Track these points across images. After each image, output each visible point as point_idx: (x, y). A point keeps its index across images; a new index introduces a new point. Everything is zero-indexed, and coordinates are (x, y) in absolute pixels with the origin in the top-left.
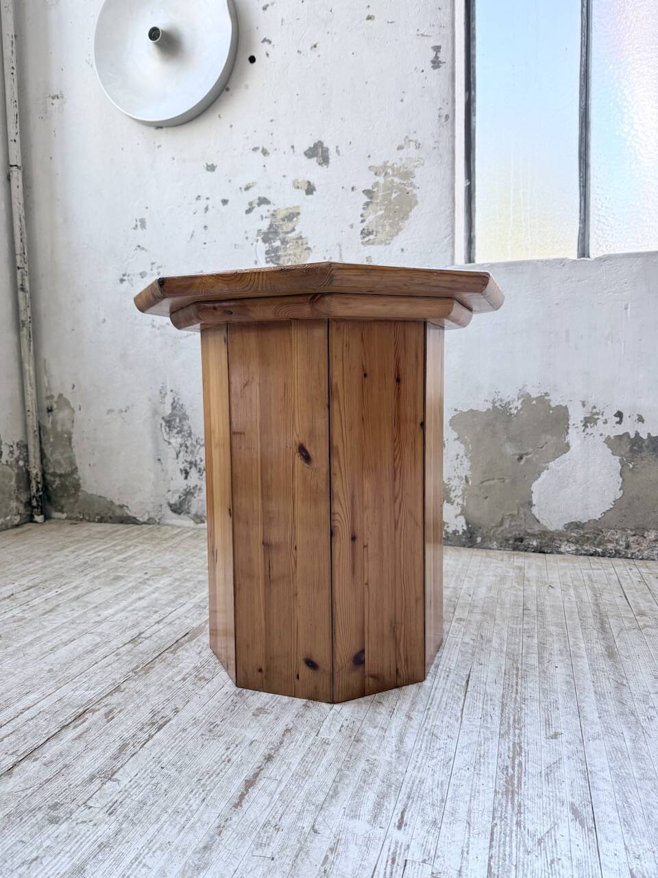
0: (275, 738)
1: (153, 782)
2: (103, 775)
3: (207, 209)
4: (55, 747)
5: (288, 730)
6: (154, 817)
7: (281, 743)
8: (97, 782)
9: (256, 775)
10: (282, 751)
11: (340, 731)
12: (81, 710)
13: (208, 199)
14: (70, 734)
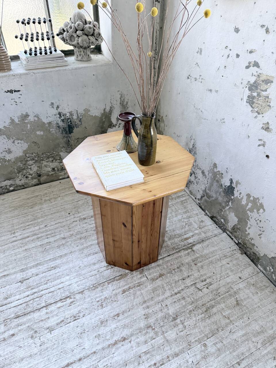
0: (89, 352)
1: (55, 343)
2: (50, 329)
3: (228, 56)
4: (53, 307)
5: (95, 352)
6: (45, 356)
7: (88, 357)
8: (48, 330)
9: (72, 363)
10: (85, 360)
11: (105, 366)
12: (69, 295)
13: (230, 50)
14: (59, 304)
